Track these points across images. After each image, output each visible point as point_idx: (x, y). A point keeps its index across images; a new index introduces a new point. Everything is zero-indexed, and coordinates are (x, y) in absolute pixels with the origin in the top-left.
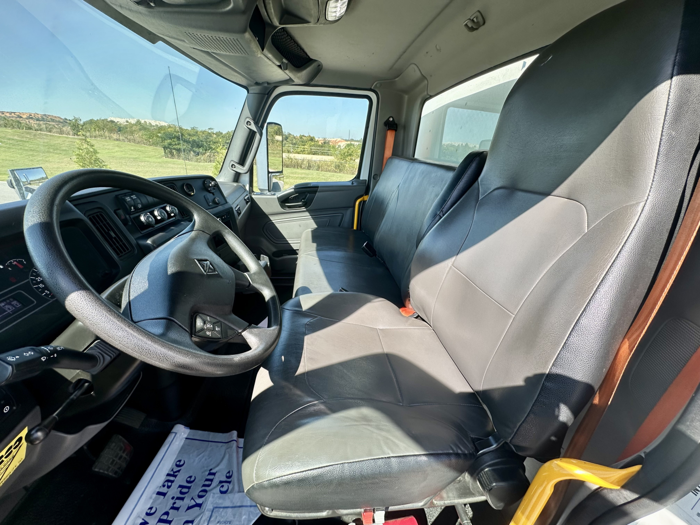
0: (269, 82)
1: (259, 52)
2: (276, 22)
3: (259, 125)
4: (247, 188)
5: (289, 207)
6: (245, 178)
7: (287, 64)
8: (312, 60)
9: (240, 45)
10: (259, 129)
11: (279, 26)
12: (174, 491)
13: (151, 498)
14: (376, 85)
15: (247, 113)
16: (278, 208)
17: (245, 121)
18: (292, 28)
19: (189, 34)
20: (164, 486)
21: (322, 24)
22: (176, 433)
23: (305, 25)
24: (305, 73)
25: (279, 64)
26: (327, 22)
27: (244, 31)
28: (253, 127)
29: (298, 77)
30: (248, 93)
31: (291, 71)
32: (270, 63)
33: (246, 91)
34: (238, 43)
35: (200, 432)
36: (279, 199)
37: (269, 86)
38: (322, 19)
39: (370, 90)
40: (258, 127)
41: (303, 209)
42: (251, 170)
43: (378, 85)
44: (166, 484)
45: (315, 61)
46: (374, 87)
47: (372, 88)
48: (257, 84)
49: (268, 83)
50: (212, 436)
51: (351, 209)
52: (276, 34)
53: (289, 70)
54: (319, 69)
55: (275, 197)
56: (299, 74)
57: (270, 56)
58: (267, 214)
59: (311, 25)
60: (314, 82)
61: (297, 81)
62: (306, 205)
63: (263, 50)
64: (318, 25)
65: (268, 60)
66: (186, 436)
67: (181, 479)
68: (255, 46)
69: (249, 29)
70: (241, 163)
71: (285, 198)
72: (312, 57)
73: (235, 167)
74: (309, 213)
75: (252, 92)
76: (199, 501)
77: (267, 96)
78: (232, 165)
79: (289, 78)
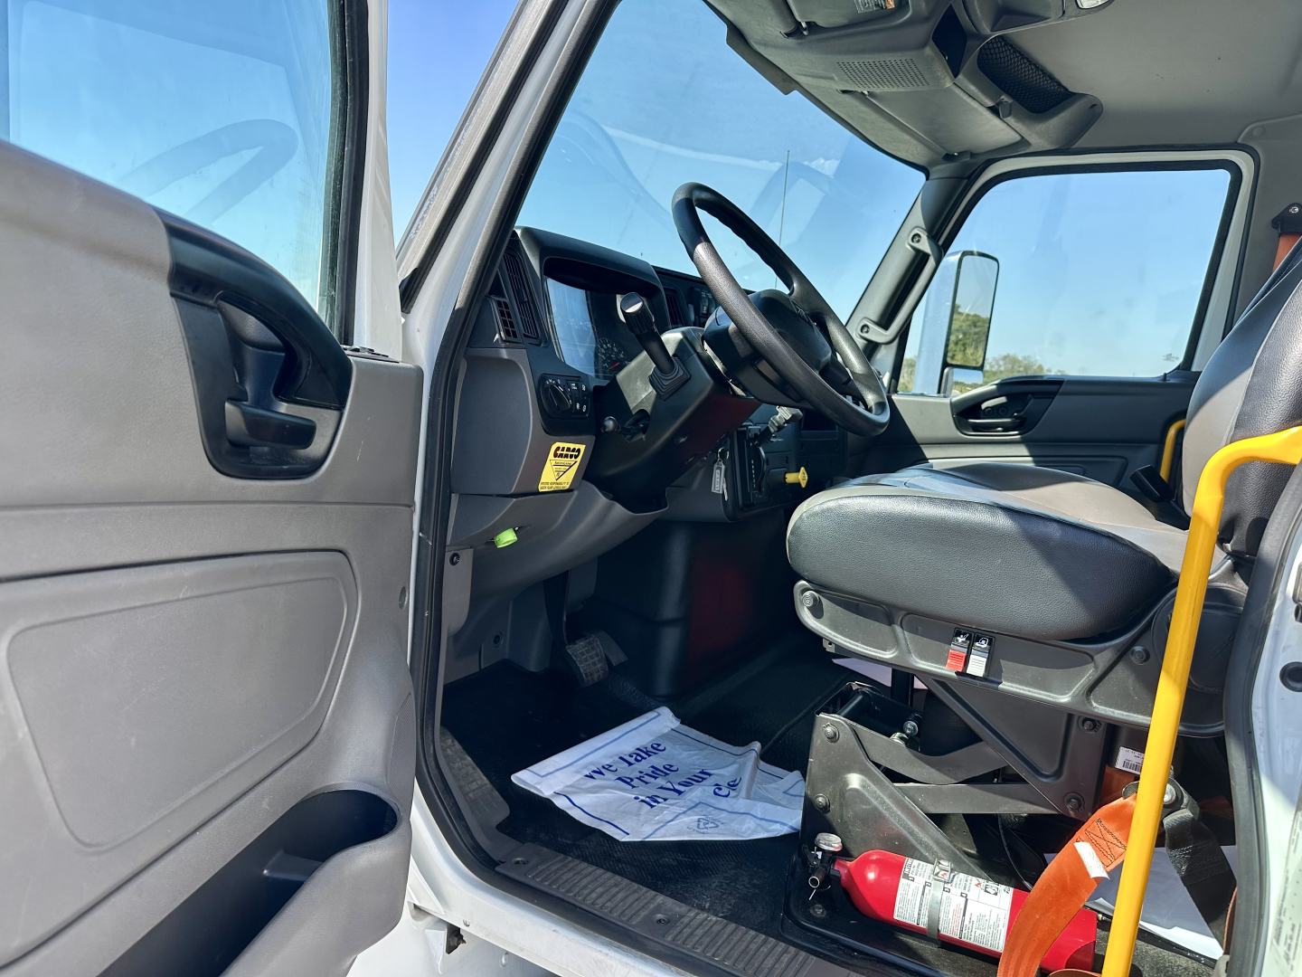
0: (974, 152)
1: (948, 79)
2: (985, 28)
3: (940, 243)
4: (886, 379)
5: (977, 428)
6: (885, 358)
7: (1011, 105)
8: (1075, 94)
9: (916, 71)
10: (935, 249)
11: (990, 36)
12: (645, 766)
13: (611, 757)
14: (1252, 130)
15: (918, 219)
16: (948, 428)
17: (909, 235)
18: (1016, 33)
19: (842, 65)
20: (631, 756)
21: (1072, 17)
22: (659, 715)
23: (1041, 25)
24: (1055, 125)
25: (990, 104)
26: (1083, 11)
27: (924, 45)
28: (925, 245)
29: (1039, 134)
30: (927, 179)
31: (1019, 118)
32: (974, 104)
33: (922, 176)
34: (912, 66)
35: (696, 732)
36: (953, 405)
37: (973, 161)
38: (1070, 9)
39: (1234, 146)
40: (938, 245)
41: (1014, 435)
42: (903, 335)
43: (1255, 133)
44: (635, 756)
45: (1083, 95)
46: (1244, 139)
47: (1239, 141)
48: (949, 157)
49: (973, 155)
50: (714, 741)
51: (1153, 448)
52: (987, 47)
53: (1015, 117)
54: (1094, 111)
55: (947, 401)
56: (1042, 127)
57: (972, 88)
58: (918, 441)
59: (1051, 23)
60: (1080, 144)
61: (1037, 142)
62: (1020, 425)
63: (956, 76)
64: (1065, 20)
65: (969, 100)
66: (673, 727)
67: (656, 761)
68: (941, 70)
69: (931, 42)
70: (883, 323)
71: (971, 404)
72: (1071, 89)
73: (867, 332)
74: (1028, 447)
75: (935, 177)
76: (681, 788)
77: (966, 181)
78: (865, 326)
79: (1019, 138)
